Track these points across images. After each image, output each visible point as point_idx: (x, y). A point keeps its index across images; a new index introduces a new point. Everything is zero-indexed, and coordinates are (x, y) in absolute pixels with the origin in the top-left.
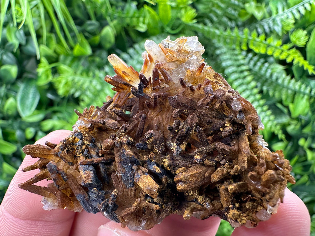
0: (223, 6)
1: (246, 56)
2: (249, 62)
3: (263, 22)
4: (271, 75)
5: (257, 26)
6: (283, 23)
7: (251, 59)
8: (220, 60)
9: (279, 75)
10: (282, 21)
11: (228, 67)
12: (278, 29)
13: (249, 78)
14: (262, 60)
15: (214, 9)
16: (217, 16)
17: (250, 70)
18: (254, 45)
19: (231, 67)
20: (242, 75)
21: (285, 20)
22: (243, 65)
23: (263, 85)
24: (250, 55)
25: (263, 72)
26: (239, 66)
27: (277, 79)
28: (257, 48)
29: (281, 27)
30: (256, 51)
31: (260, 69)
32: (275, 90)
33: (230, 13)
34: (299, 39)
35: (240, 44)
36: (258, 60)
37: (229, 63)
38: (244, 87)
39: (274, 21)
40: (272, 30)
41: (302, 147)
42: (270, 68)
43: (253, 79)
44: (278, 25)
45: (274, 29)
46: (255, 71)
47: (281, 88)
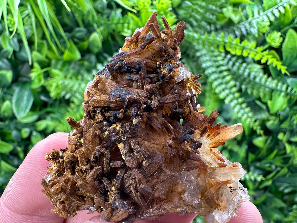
0: (201, 11)
1: (225, 57)
2: (228, 63)
3: (240, 25)
4: (249, 75)
5: (235, 28)
6: (259, 26)
7: (230, 60)
8: (201, 62)
9: (257, 74)
10: (258, 23)
11: (208, 68)
12: (254, 31)
13: (228, 78)
14: (240, 61)
15: (193, 14)
16: (197, 20)
17: (228, 70)
18: (230, 48)
19: (211, 68)
20: (221, 75)
21: (260, 23)
22: (222, 65)
23: (241, 84)
24: (229, 56)
25: (241, 72)
26: (218, 67)
27: (255, 78)
28: (233, 50)
29: (257, 29)
30: (233, 53)
31: (239, 69)
32: (253, 89)
33: (208, 17)
34: (273, 40)
35: (218, 47)
36: (236, 61)
37: (209, 64)
38: (223, 86)
39: (250, 23)
40: (249, 32)
41: (282, 141)
42: (247, 68)
43: (233, 79)
44: (254, 27)
45: (251, 32)
46: (233, 71)
47: (259, 86)
